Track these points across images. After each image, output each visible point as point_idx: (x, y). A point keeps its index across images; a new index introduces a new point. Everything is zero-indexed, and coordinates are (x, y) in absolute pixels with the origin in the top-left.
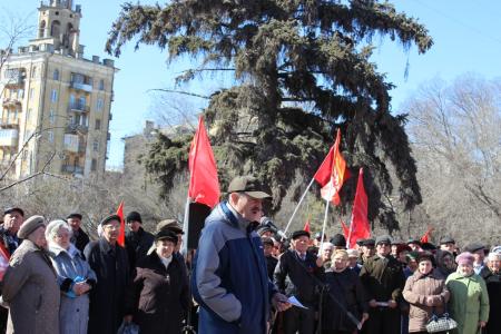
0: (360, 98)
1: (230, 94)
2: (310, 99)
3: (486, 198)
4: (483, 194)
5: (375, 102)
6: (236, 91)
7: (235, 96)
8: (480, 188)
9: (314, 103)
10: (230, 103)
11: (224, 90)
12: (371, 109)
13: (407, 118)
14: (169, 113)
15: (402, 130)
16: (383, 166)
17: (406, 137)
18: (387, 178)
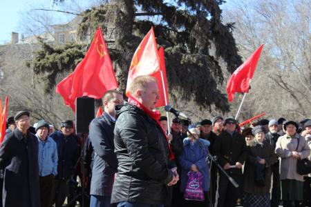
0: (198, 12)
1: (100, 11)
2: (158, 14)
3: (285, 84)
4: (282, 82)
5: (209, 14)
6: (104, 9)
7: (104, 12)
8: (280, 77)
9: (161, 17)
10: (100, 17)
11: (94, 9)
12: (207, 20)
13: (234, 26)
14: (34, 26)
15: (230, 35)
16: (217, 63)
17: (233, 40)
18: (220, 72)
